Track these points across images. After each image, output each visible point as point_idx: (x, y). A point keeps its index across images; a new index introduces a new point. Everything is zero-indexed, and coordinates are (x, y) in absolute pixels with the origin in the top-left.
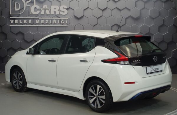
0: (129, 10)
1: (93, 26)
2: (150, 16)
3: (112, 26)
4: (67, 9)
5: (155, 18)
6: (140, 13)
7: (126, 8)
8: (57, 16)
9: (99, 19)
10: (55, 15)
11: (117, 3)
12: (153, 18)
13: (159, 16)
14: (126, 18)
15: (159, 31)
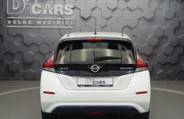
0: (142, 10)
1: (102, 28)
2: (164, 17)
3: (123, 28)
4: (73, 9)
5: (170, 19)
6: (154, 14)
7: (138, 8)
8: (61, 16)
9: (108, 20)
10: (59, 15)
11: (128, 2)
12: (168, 20)
13: (174, 17)
14: (139, 20)
15: (174, 34)
